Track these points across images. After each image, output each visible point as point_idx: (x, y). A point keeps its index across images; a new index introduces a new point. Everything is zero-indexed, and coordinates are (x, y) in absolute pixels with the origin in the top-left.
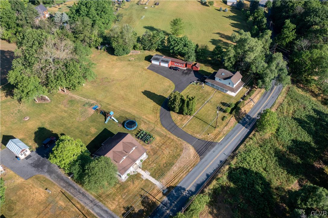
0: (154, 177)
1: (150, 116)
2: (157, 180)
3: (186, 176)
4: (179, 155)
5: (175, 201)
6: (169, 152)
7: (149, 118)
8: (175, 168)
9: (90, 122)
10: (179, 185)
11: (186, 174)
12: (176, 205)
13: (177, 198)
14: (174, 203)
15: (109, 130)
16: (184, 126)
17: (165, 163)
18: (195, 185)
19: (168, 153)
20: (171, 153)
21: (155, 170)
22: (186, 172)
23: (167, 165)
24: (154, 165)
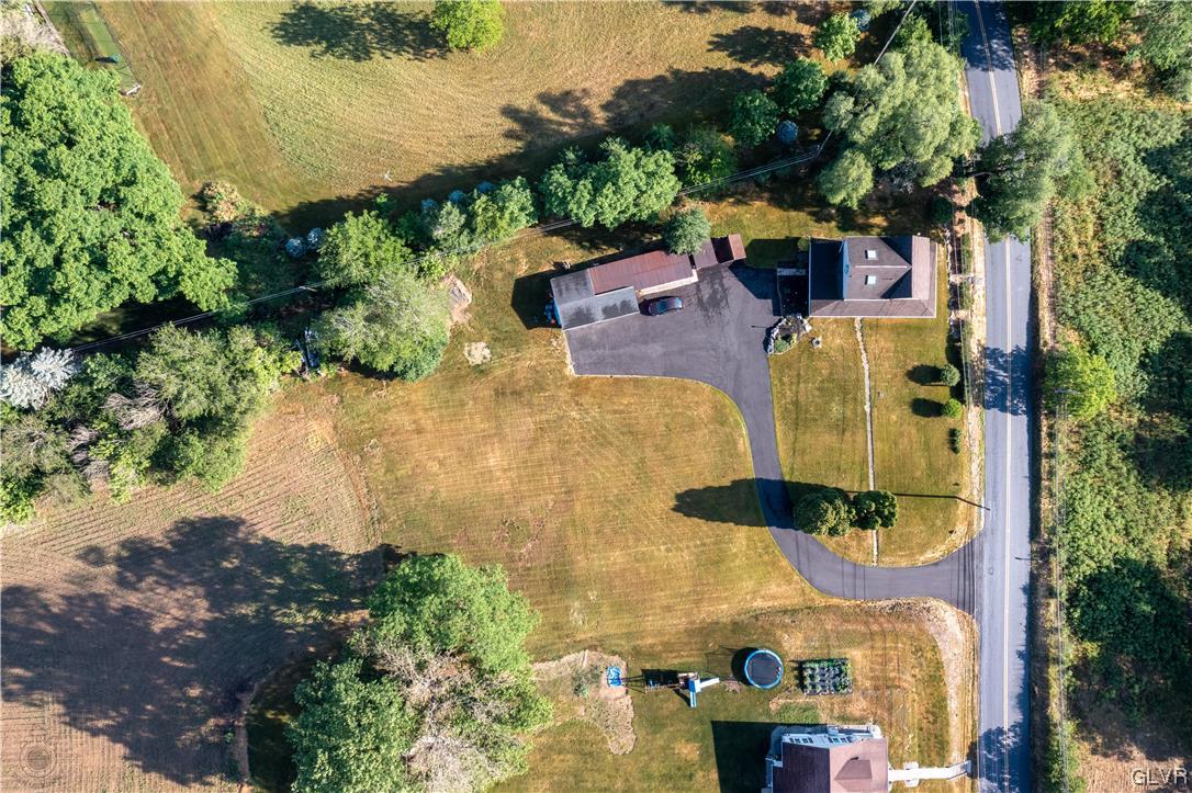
0: (931, 765)
1: (773, 589)
2: (942, 766)
3: (980, 693)
4: (939, 665)
5: (1003, 773)
6: (914, 676)
7: (774, 598)
8: (953, 705)
9: (655, 733)
10: (983, 730)
11: (976, 690)
12: (1011, 781)
13: (1001, 762)
14: (1004, 780)
15: (722, 720)
16: (875, 553)
17: (927, 712)
18: (1014, 702)
19: (912, 680)
20: (919, 676)
21: (919, 746)
22: (973, 684)
23: (933, 714)
24: (910, 736)
